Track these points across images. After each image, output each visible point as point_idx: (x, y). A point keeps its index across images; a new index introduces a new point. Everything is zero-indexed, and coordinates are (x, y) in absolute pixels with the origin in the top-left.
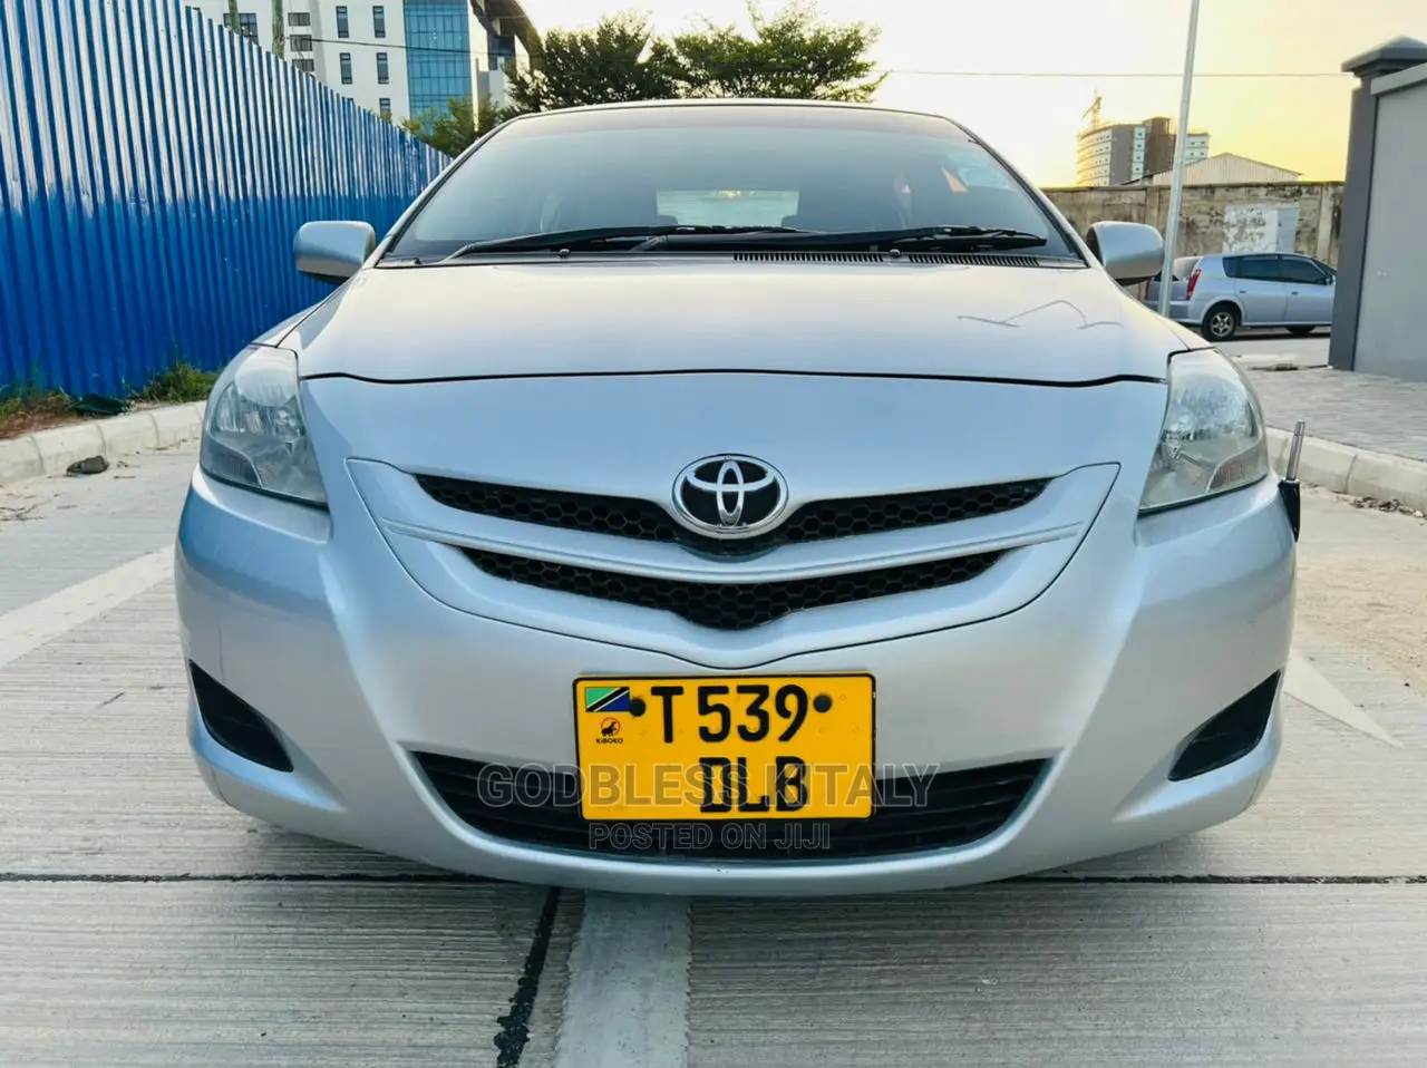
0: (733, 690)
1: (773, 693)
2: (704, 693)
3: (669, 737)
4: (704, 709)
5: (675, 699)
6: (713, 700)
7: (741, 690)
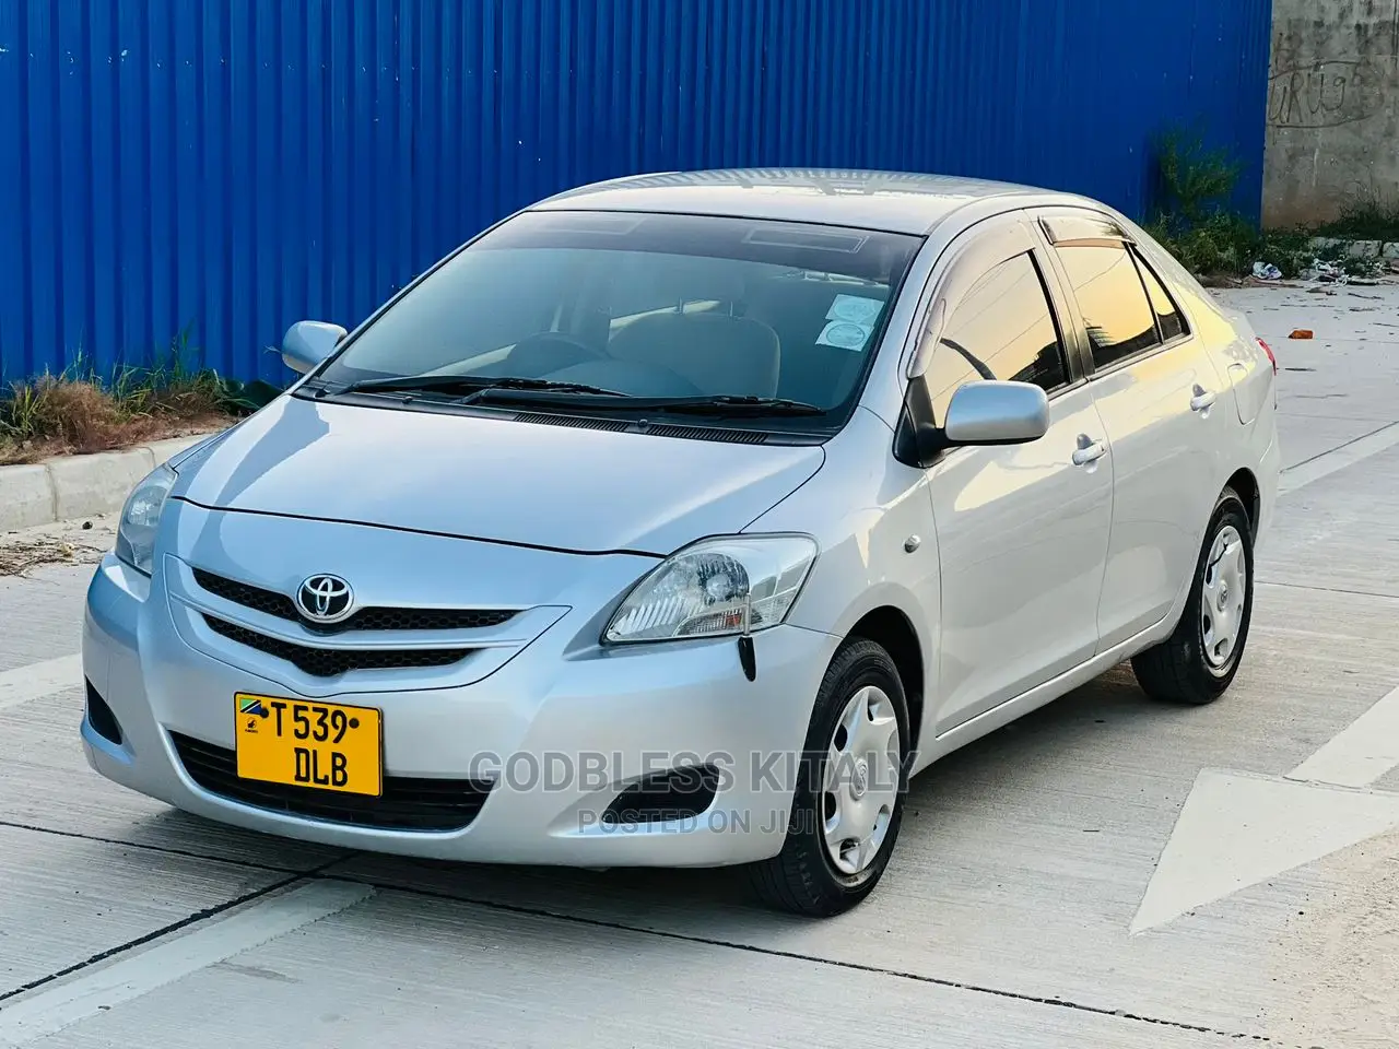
0: (311, 709)
1: (330, 714)
2: (297, 708)
3: (279, 734)
4: (297, 719)
5: (282, 710)
6: (301, 714)
7: (315, 710)
